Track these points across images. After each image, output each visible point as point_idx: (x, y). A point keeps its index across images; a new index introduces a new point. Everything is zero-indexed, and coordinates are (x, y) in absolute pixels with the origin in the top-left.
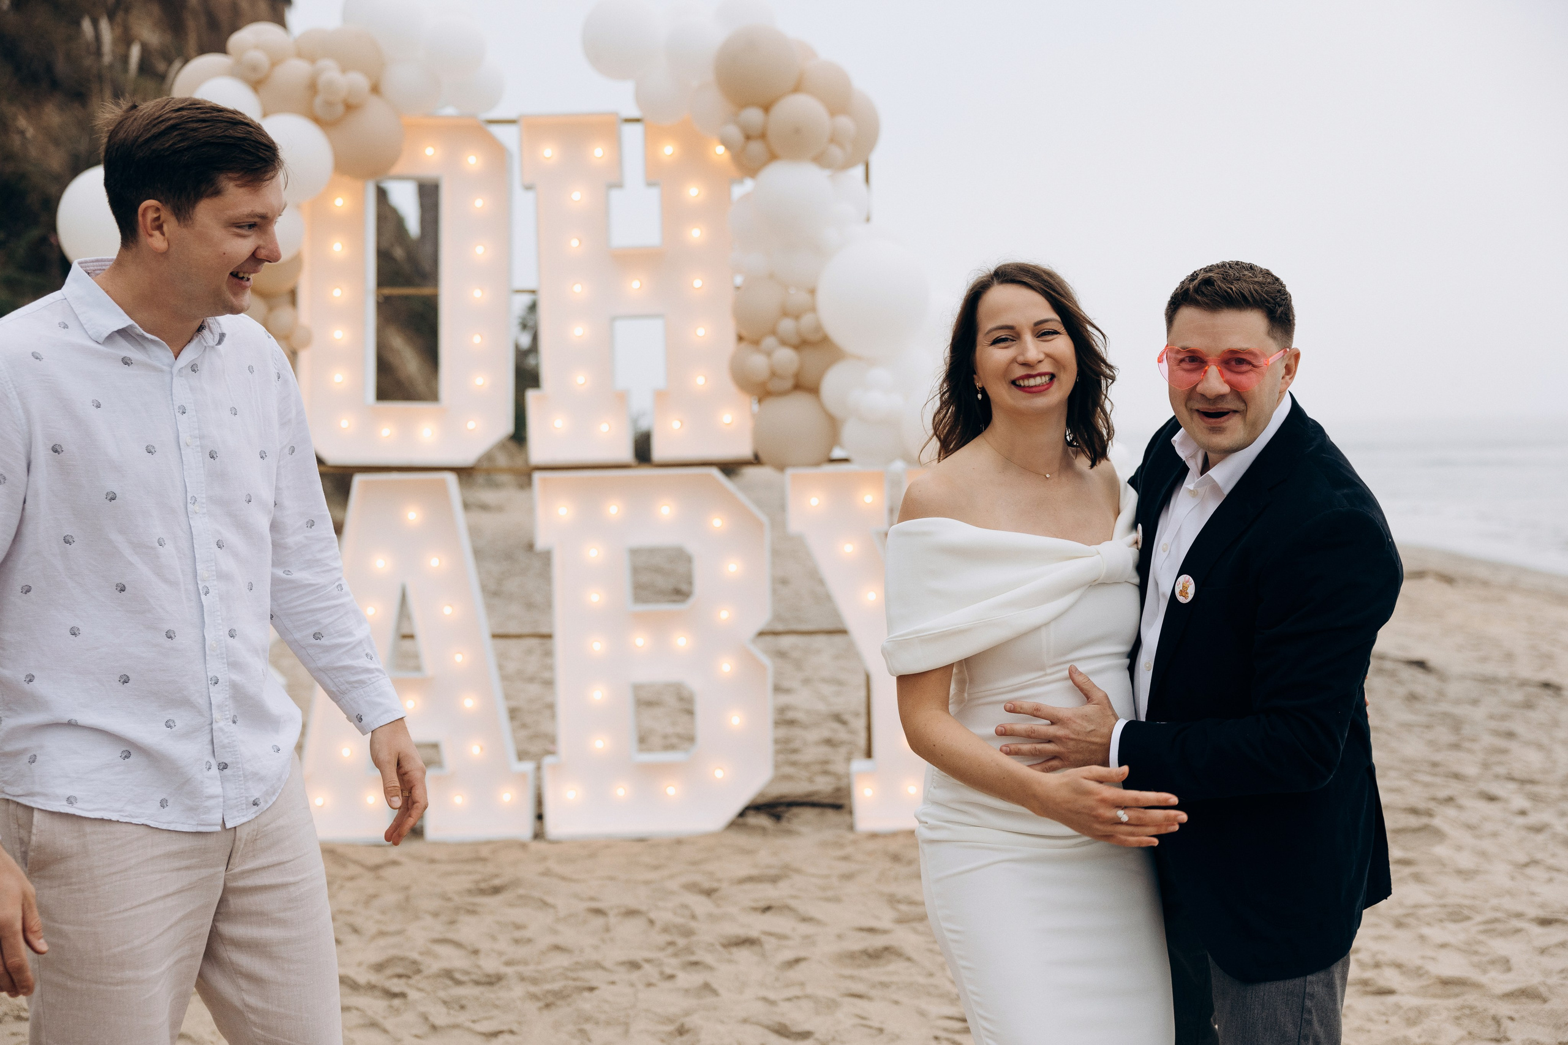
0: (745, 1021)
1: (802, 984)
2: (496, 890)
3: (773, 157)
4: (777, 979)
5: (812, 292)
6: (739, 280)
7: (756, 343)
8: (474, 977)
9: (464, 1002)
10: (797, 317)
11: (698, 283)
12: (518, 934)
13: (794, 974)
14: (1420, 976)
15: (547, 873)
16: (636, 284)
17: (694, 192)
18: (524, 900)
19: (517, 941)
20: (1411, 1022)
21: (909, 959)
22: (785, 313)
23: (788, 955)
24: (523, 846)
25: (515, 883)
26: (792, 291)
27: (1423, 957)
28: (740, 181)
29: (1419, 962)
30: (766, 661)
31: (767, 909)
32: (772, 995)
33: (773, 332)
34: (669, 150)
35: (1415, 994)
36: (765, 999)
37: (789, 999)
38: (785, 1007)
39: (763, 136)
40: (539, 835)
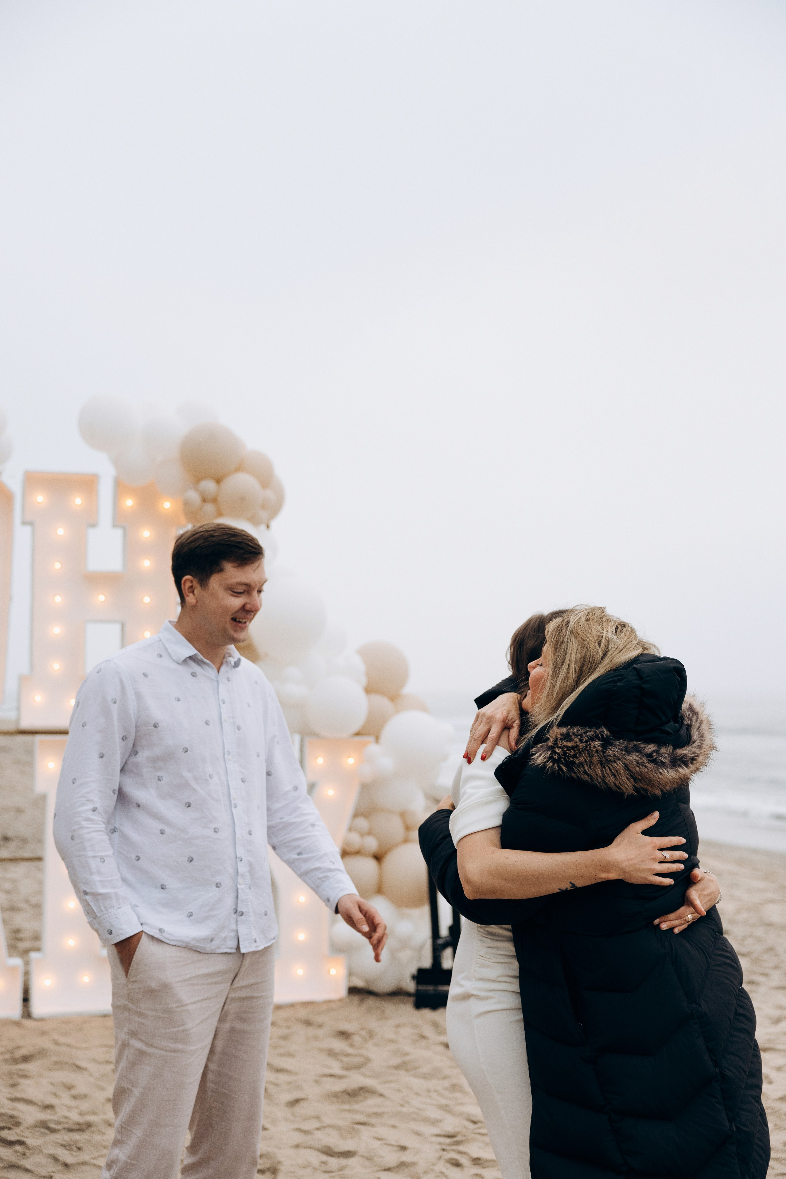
0: (297, 1146)
2: (26, 1059)
3: (220, 515)
8: (65, 1126)
9: (80, 1145)
11: (147, 600)
12: (74, 1092)
15: (56, 1043)
16: (102, 598)
17: (146, 534)
18: (59, 1065)
19: (75, 1097)
21: (381, 1095)
24: (17, 1024)
25: (42, 1053)
34: (129, 503)
36: (299, 1130)
38: (318, 1134)
39: (215, 501)
40: (27, 1014)
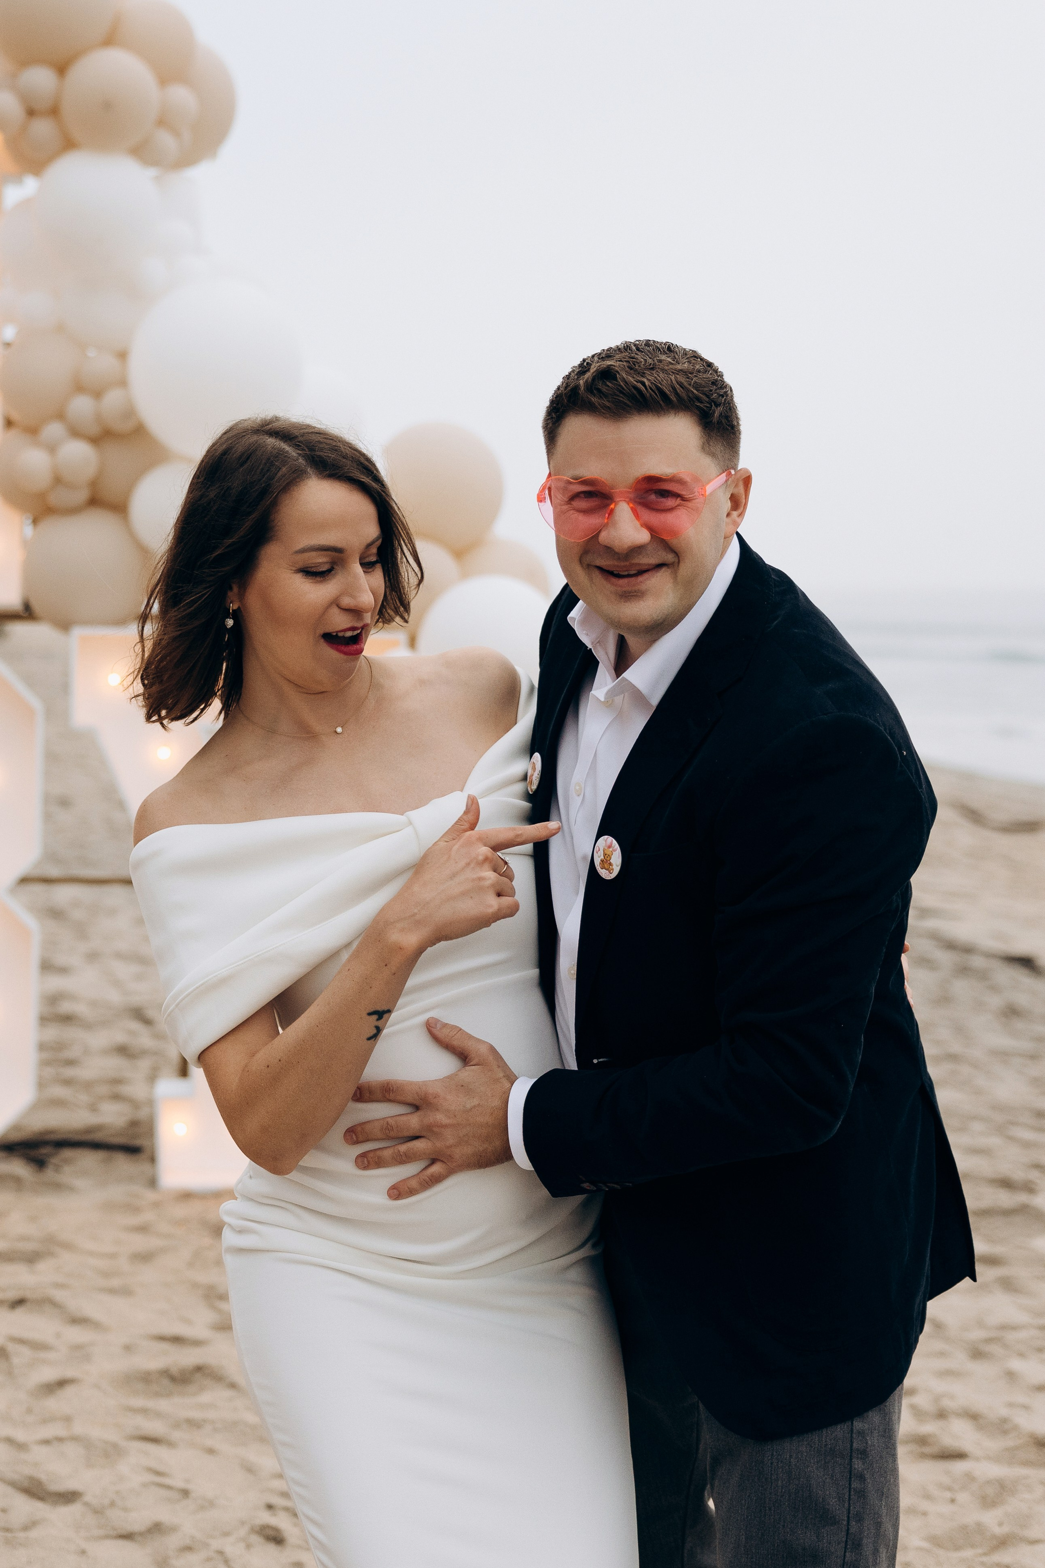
1: (68, 1419)
3: (69, 144)
4: (29, 1411)
5: (123, 356)
6: (9, 333)
7: (32, 431)
10: (98, 394)
13: (55, 1404)
14: (1005, 1432)
20: (987, 1502)
22: (79, 388)
23: (49, 1374)
26: (92, 353)
27: (1011, 1405)
28: (17, 179)
29: (1004, 1412)
30: (31, 922)
31: (19, 1302)
32: (20, 1435)
33: (60, 416)
35: (997, 1459)
36: (10, 1441)
37: (46, 1442)
39: (54, 112)
